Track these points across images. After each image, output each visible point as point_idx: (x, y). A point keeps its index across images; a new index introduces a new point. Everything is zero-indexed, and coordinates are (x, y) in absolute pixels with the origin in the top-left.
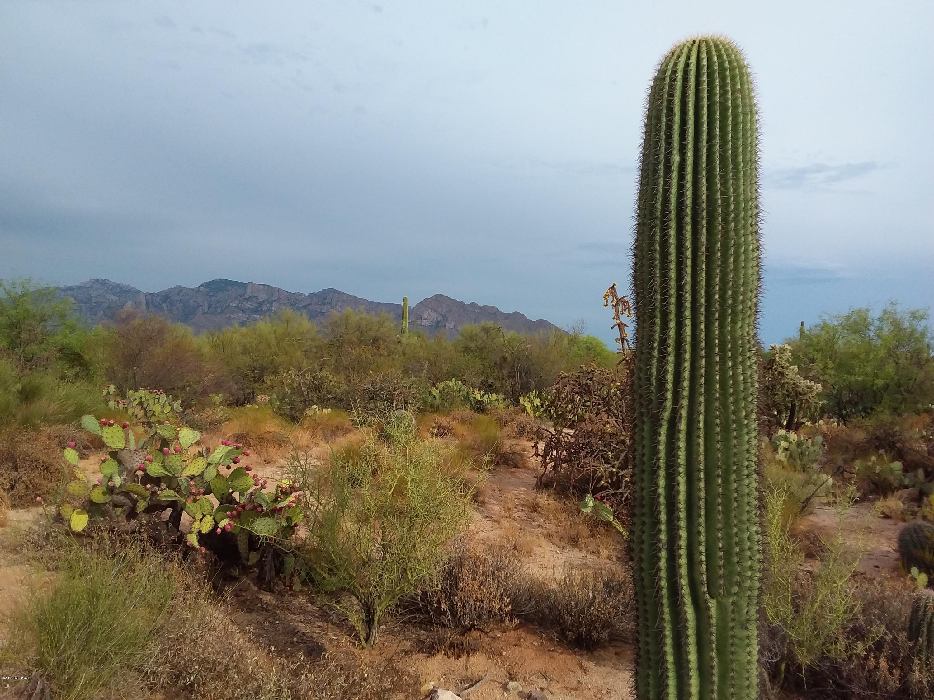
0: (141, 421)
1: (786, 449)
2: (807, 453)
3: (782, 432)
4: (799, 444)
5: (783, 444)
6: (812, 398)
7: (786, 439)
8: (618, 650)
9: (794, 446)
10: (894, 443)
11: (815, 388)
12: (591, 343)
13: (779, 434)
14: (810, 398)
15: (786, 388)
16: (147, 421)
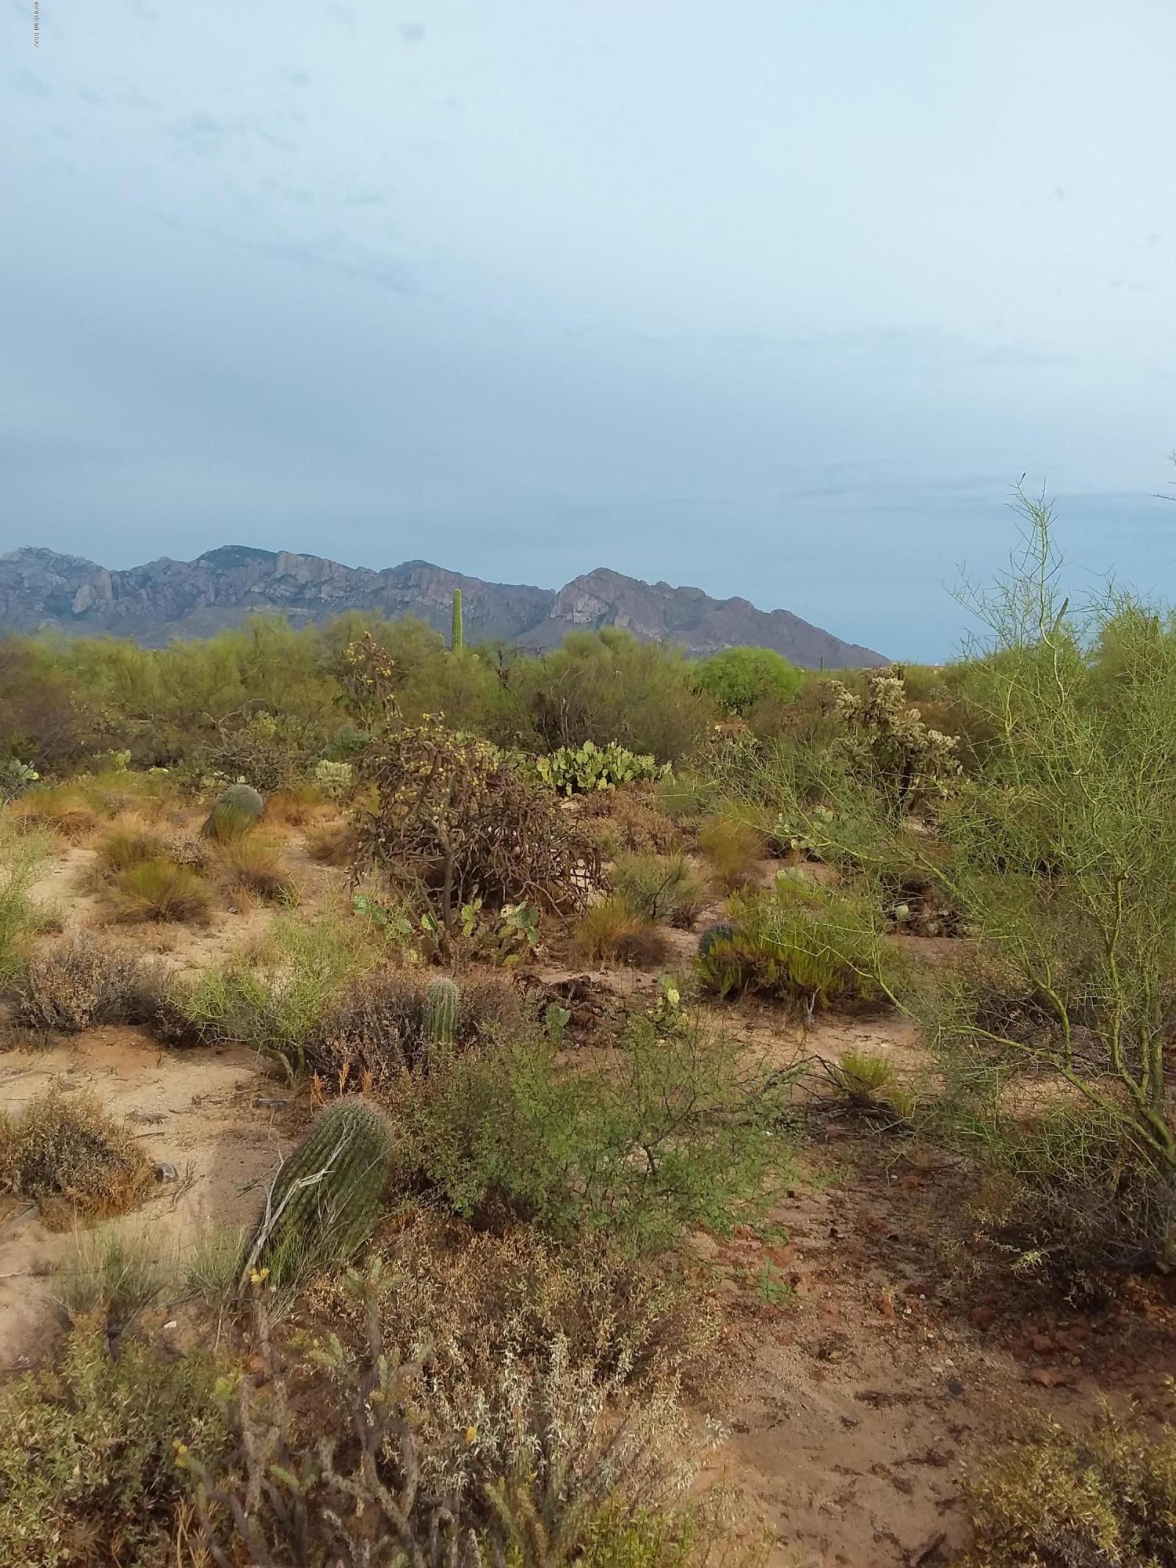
8: (221, 1049)
11: (940, 742)
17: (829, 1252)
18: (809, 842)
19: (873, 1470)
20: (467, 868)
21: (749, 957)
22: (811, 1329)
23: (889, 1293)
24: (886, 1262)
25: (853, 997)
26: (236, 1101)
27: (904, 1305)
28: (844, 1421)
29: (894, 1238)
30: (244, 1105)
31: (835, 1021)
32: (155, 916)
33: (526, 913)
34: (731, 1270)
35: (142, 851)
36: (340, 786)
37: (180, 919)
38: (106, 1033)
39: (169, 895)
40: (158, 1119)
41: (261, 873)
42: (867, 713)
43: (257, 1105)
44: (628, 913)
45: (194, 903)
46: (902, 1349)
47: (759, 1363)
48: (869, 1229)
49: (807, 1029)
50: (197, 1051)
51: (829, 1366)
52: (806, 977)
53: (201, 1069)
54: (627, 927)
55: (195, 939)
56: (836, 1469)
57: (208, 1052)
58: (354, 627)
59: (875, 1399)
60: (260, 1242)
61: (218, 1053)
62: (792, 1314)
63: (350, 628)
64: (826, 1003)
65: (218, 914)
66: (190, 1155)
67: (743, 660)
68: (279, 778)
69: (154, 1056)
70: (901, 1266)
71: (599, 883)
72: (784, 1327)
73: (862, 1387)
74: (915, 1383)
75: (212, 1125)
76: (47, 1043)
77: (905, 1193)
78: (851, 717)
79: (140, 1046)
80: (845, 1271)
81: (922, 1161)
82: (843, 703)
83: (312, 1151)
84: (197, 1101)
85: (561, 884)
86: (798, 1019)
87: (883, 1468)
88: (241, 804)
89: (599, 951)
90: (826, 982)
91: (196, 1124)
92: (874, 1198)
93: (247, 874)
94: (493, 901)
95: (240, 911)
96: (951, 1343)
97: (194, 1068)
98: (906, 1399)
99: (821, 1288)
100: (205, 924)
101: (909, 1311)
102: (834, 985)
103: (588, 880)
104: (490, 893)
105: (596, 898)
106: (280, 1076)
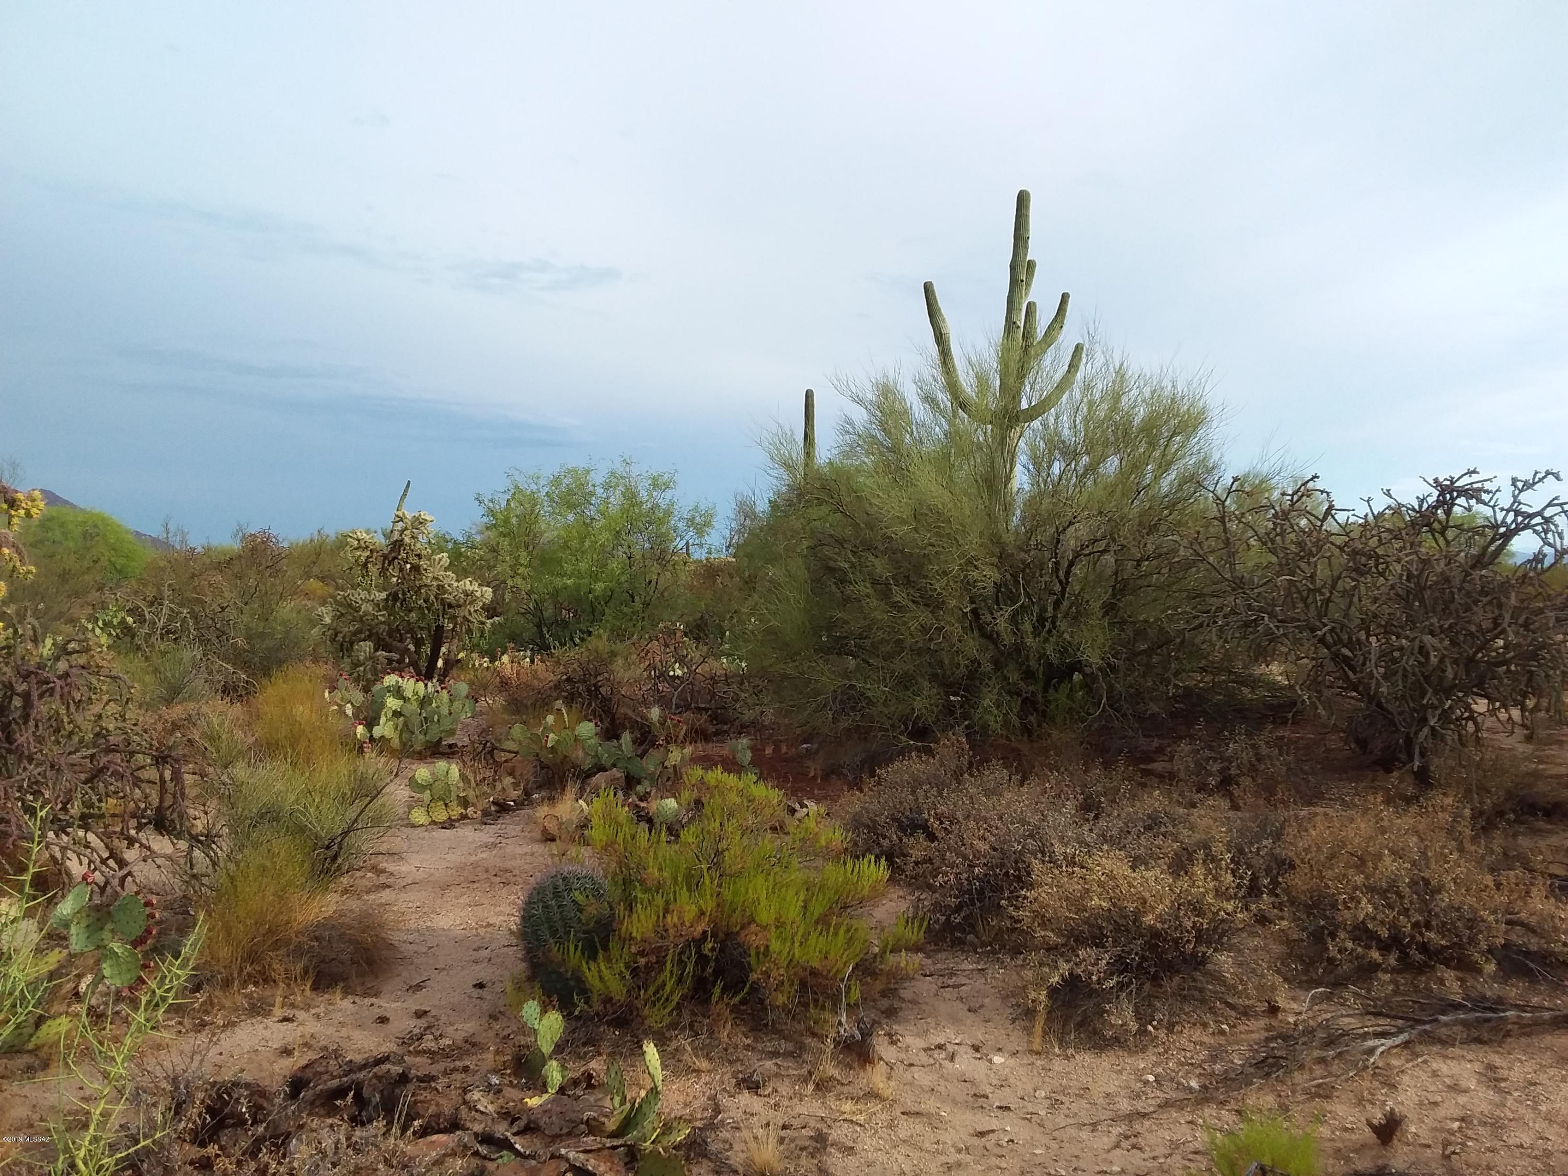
1: (397, 714)
2: (436, 719)
3: (391, 680)
4: (424, 702)
5: (392, 703)
6: (474, 615)
7: (398, 692)
9: (414, 706)
10: (597, 688)
11: (478, 594)
12: (96, 526)
13: (386, 684)
14: (470, 614)
15: (424, 596)
18: (386, 726)
42: (385, 558)
78: (365, 565)
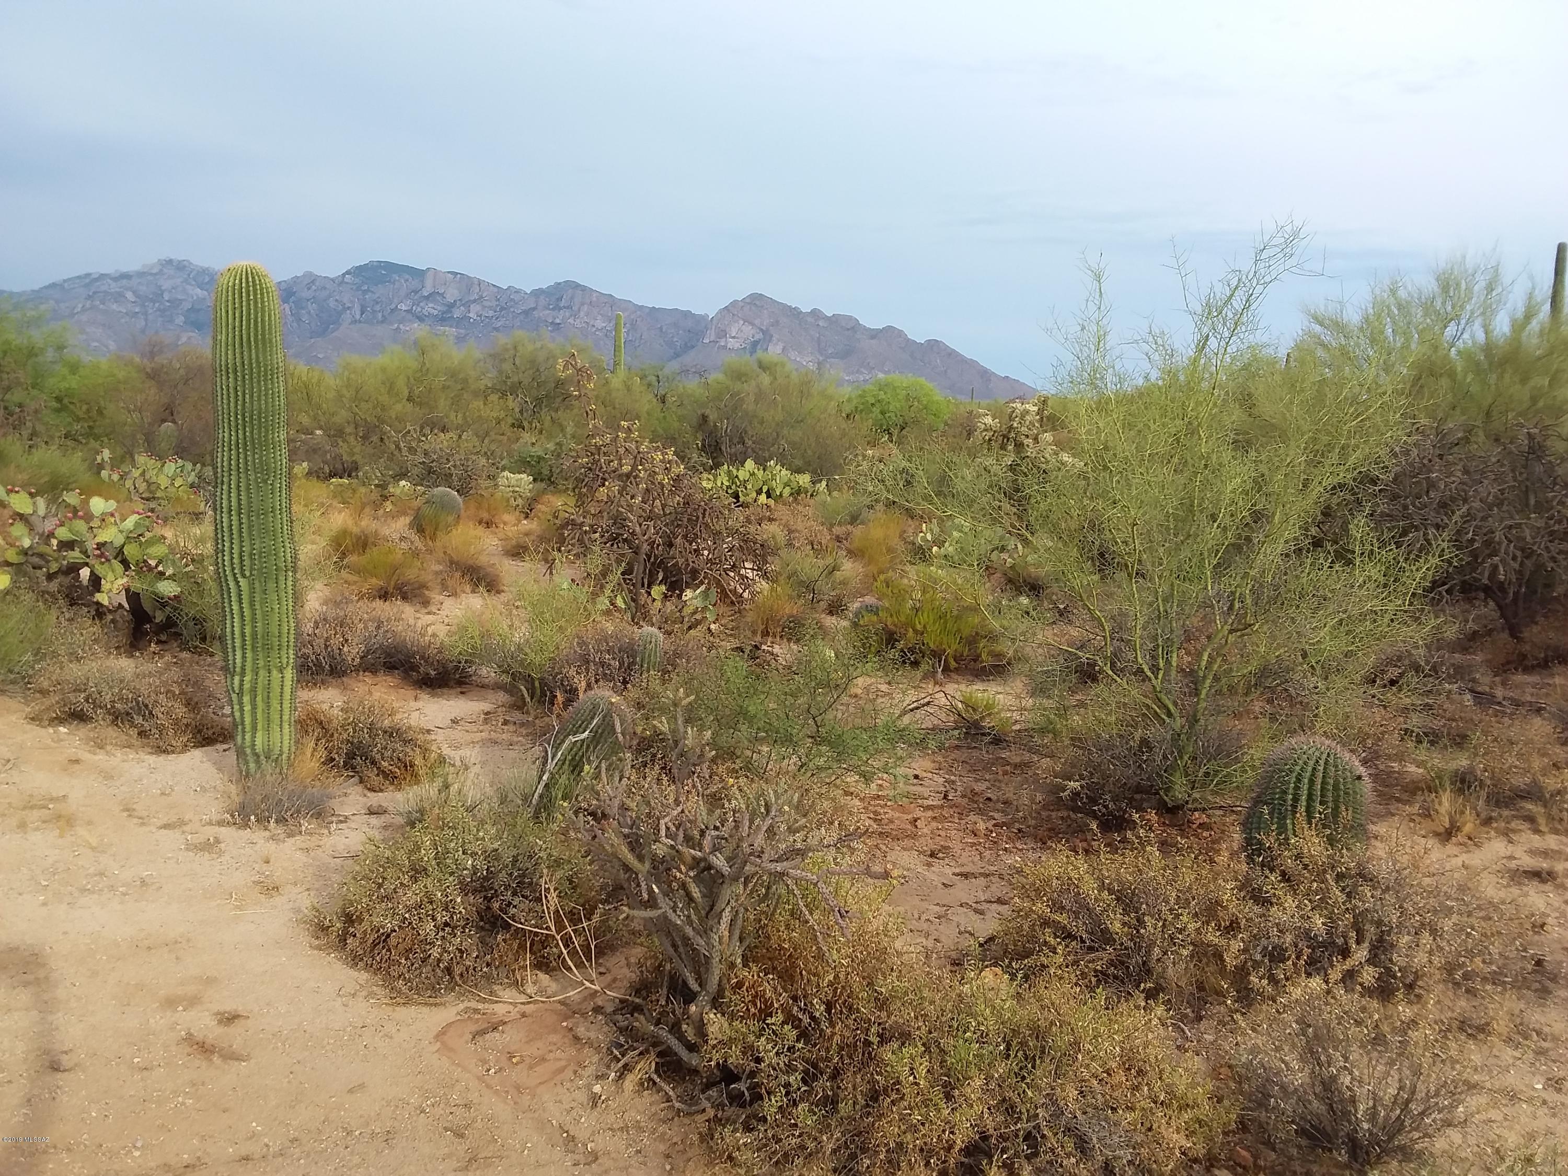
0: (143, 496)
8: (464, 690)
16: (151, 496)
17: (942, 807)
18: (949, 549)
19: (961, 905)
20: (652, 560)
21: (892, 627)
22: (927, 844)
23: (981, 826)
24: (981, 812)
25: (975, 661)
26: (486, 721)
27: (992, 832)
28: (944, 884)
29: (989, 799)
30: (494, 723)
31: (960, 678)
32: (384, 595)
33: (705, 594)
34: (872, 816)
35: (363, 543)
36: (521, 496)
37: (405, 598)
38: (368, 678)
39: (395, 577)
40: (428, 731)
41: (470, 562)
42: (1004, 436)
43: (505, 723)
44: (790, 597)
45: (416, 586)
46: (987, 853)
47: (888, 858)
48: (971, 796)
49: (936, 683)
50: (445, 690)
51: (935, 860)
52: (937, 643)
53: (452, 703)
54: (789, 609)
55: (418, 615)
56: (938, 904)
57: (452, 691)
58: (520, 348)
59: (965, 876)
60: (545, 778)
61: (462, 693)
62: (914, 836)
63: (515, 348)
64: (953, 664)
65: (435, 596)
66: (461, 752)
67: (895, 388)
68: (473, 484)
69: (413, 693)
70: (991, 814)
71: (765, 575)
72: (907, 843)
73: (957, 871)
74: (992, 868)
75: (472, 735)
76: (323, 682)
77: (1001, 778)
78: (990, 440)
79: (396, 687)
80: (952, 816)
81: (1017, 760)
82: (983, 426)
83: (574, 726)
84: (455, 721)
85: (732, 574)
86: (930, 675)
87: (967, 904)
88: (445, 506)
89: (766, 627)
90: (955, 646)
91: (458, 734)
92: (977, 780)
93: (457, 564)
94: (675, 587)
95: (454, 594)
96: (1021, 850)
97: (445, 702)
98: (987, 876)
99: (934, 824)
100: (426, 603)
101: (994, 835)
102: (960, 650)
103: (755, 573)
104: (672, 582)
105: (763, 586)
106: (520, 706)
